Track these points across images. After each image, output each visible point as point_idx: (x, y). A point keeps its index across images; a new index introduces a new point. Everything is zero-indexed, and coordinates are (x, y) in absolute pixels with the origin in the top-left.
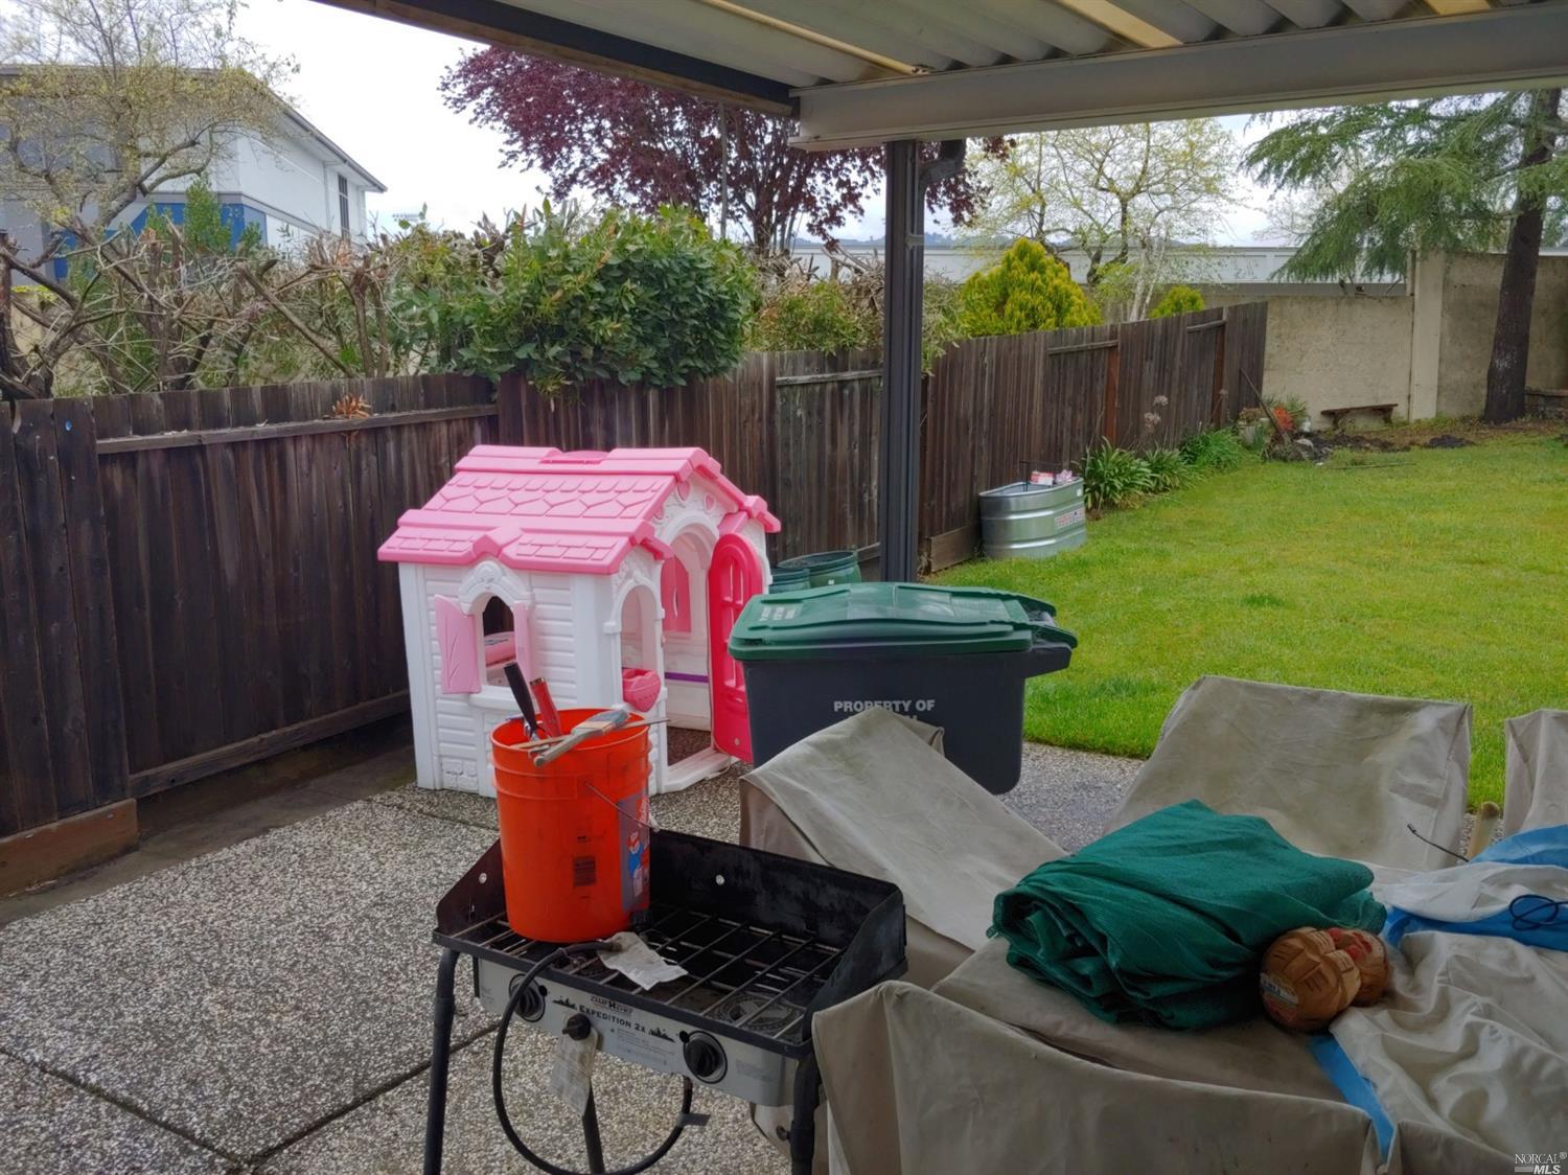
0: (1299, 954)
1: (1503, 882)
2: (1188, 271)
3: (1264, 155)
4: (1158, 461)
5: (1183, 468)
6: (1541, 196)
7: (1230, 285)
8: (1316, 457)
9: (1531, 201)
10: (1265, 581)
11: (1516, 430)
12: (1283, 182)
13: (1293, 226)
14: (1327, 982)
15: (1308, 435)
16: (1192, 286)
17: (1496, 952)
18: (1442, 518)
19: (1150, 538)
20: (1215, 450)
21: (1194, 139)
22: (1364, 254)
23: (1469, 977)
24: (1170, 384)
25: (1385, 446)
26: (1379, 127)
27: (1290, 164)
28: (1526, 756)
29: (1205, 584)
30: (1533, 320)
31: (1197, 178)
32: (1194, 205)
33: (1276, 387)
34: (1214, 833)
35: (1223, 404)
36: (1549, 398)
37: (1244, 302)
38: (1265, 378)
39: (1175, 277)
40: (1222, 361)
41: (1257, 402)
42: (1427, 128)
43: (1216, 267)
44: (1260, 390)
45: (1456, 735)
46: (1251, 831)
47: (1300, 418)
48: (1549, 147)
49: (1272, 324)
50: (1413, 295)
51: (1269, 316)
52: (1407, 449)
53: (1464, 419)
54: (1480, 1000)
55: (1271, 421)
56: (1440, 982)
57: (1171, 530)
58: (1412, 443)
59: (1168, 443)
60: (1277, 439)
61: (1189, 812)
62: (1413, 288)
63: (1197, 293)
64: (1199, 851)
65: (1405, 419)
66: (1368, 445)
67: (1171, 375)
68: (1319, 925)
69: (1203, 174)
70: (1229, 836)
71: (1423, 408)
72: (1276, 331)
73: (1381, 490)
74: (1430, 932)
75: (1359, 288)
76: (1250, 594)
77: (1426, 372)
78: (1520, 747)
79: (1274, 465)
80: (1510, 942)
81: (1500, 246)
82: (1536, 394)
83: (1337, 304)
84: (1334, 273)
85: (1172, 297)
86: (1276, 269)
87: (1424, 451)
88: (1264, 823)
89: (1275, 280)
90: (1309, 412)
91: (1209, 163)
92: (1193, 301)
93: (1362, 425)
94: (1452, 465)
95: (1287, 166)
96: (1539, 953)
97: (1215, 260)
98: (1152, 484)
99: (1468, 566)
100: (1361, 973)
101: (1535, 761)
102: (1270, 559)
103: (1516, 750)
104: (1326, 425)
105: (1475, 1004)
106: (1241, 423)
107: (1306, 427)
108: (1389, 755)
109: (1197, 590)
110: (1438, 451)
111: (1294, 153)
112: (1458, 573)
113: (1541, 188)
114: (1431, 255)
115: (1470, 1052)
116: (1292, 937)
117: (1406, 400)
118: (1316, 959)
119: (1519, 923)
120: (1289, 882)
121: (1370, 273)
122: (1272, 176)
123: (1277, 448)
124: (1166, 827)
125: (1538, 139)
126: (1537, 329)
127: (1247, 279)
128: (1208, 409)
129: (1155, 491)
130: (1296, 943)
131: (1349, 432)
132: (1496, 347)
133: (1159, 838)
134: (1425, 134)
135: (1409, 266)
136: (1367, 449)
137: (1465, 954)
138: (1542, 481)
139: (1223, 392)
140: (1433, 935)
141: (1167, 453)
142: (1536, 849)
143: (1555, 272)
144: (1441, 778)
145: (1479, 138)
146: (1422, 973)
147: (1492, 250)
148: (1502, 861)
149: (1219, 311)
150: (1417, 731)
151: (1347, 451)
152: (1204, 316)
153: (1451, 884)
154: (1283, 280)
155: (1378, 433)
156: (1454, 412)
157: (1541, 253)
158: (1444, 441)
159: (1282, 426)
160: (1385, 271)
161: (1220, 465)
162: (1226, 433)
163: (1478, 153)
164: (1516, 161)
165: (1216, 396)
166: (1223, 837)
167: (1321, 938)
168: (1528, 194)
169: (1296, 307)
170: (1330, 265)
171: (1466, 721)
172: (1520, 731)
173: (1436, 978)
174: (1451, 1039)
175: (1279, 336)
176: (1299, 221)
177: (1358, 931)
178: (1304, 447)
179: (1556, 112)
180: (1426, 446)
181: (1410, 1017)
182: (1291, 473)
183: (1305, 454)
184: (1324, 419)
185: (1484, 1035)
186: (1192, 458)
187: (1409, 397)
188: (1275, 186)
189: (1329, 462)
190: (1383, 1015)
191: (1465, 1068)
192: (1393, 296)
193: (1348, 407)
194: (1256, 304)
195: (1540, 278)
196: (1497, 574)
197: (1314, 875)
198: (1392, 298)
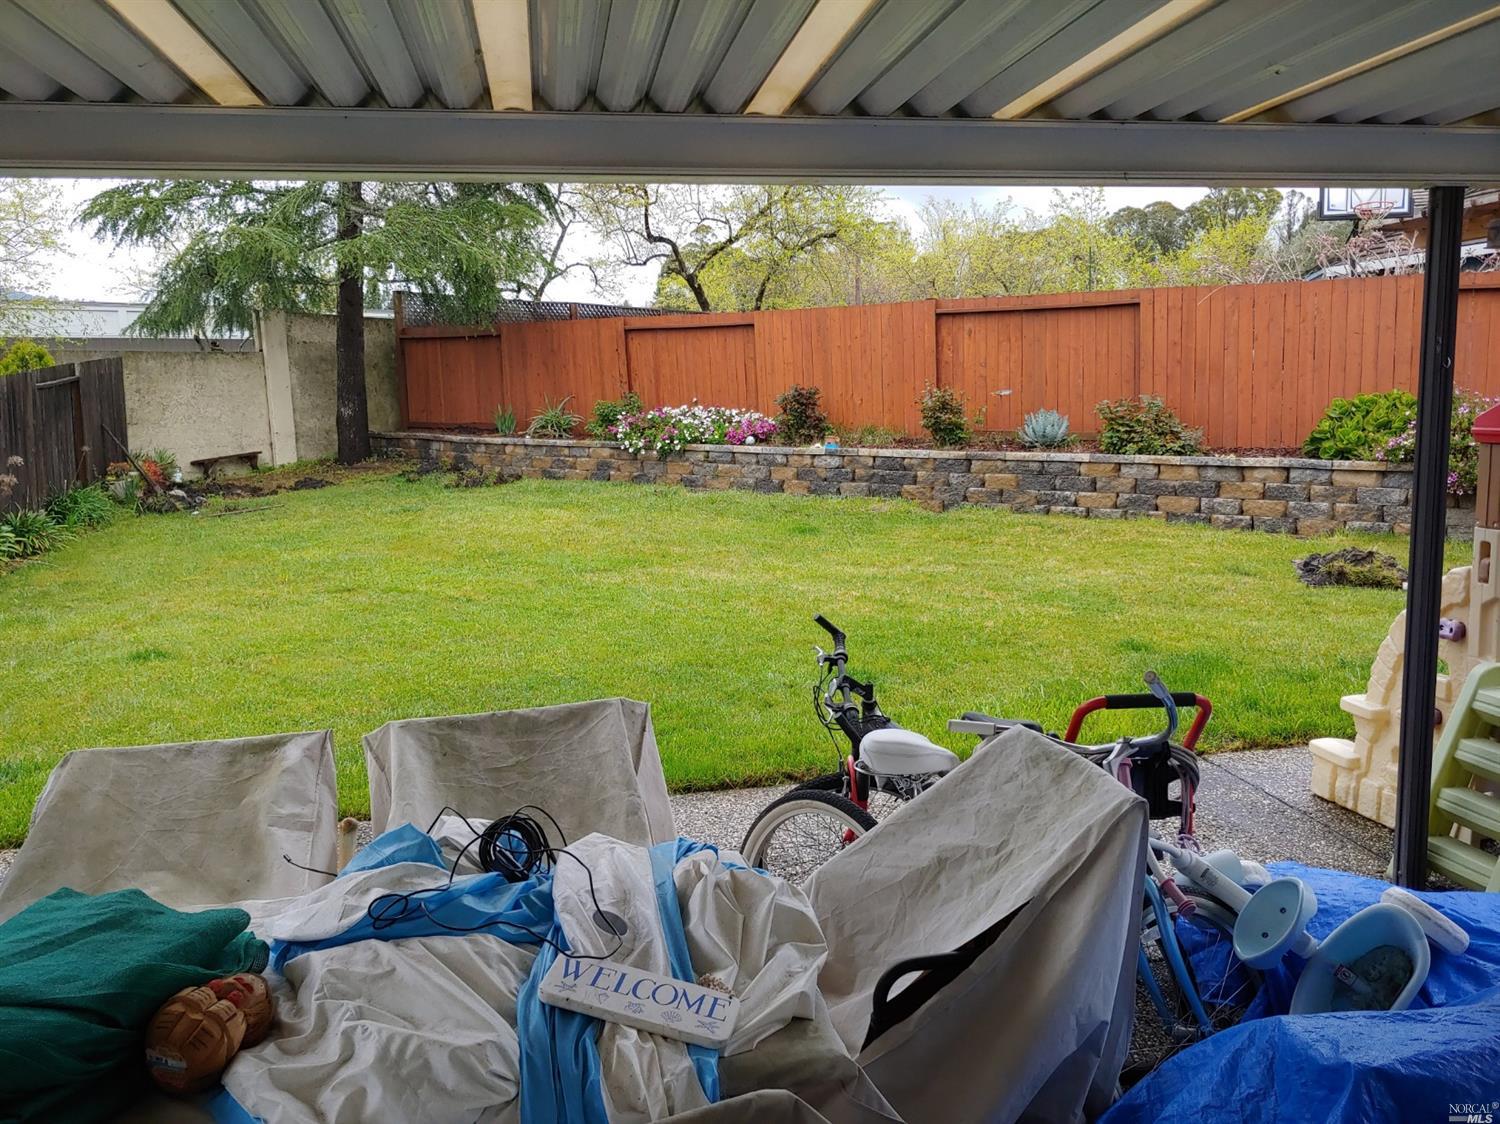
0: (181, 1017)
1: (362, 889)
2: (30, 326)
3: (97, 213)
4: (22, 524)
5: (52, 528)
6: (356, 266)
7: (79, 340)
8: (191, 507)
9: (349, 271)
10: (151, 636)
11: (366, 469)
12: (121, 240)
13: (141, 283)
14: (212, 1036)
15: (180, 486)
16: (38, 340)
17: (362, 956)
18: (312, 554)
19: (21, 606)
20: (84, 508)
21: (22, 191)
22: (212, 311)
23: (342, 986)
24: (25, 444)
25: (255, 492)
26: (208, 195)
27: (126, 224)
28: (382, 767)
29: (87, 647)
30: (366, 374)
31: (32, 231)
32: (29, 258)
33: (141, 440)
34: (84, 919)
35: (88, 460)
36: (390, 440)
37: (96, 358)
38: (130, 431)
39: (16, 333)
40: (81, 419)
41: (125, 457)
42: (253, 200)
43: (62, 323)
44: (126, 446)
45: (321, 760)
46: (124, 906)
47: (170, 470)
48: (358, 224)
49: (129, 379)
50: (261, 350)
51: (125, 372)
52: (275, 492)
53: (322, 462)
54: (350, 1005)
55: (141, 474)
56: (317, 999)
57: (45, 594)
58: (279, 487)
59: (31, 504)
60: (150, 491)
61: (56, 903)
62: (261, 345)
63: (44, 349)
64: (69, 943)
65: (270, 465)
66: (239, 491)
67: (25, 432)
68: (199, 982)
69: (38, 227)
70: (104, 917)
71: (284, 454)
72: (134, 386)
73: (255, 533)
74: (306, 954)
75: (214, 343)
76: (135, 650)
77: (283, 419)
78: (377, 758)
79: (149, 519)
80: (373, 942)
81: (330, 308)
82: (378, 437)
83: (193, 359)
84: (186, 330)
85: (16, 353)
86: (126, 325)
87: (291, 493)
88: (139, 894)
89: (128, 335)
90: (178, 463)
91: (43, 216)
92: (41, 357)
93: (232, 472)
94: (316, 505)
95: (123, 225)
96: (398, 945)
97: (58, 315)
98: (19, 549)
99: (339, 595)
100: (245, 1016)
101: (389, 768)
102: (153, 612)
103: (374, 761)
104: (196, 475)
105: (348, 1010)
106: (109, 478)
107: (178, 478)
108: (263, 792)
109: (77, 653)
110: (303, 492)
111: (128, 213)
112: (330, 603)
113: (355, 259)
114: (272, 314)
115: (346, 1058)
116: (174, 1002)
117: (269, 447)
118: (198, 1017)
119: (378, 924)
120: (166, 947)
121: (220, 331)
122: (109, 234)
123: (150, 500)
124: (31, 926)
125: (348, 216)
126: (371, 379)
127: (97, 334)
128: (71, 468)
129: (24, 555)
130: (178, 1008)
131: (220, 480)
132: (340, 397)
133: (23, 940)
134: (252, 205)
135: (255, 324)
136: (239, 495)
137: (335, 966)
138: (391, 512)
139: (86, 448)
140: (308, 958)
141: (31, 515)
142: (388, 851)
143: (379, 331)
144: (314, 803)
145: (298, 213)
146: (303, 994)
147: (324, 311)
148: (364, 869)
149: (71, 367)
150: (286, 764)
151: (220, 499)
152: (54, 372)
153: (324, 902)
154: (136, 335)
155: (247, 479)
156: (312, 456)
157: (365, 315)
158: (307, 484)
159: (152, 478)
160: (234, 329)
161: (93, 522)
162: (95, 490)
163: (300, 226)
164: (333, 235)
165: (78, 452)
166: (94, 921)
167: (202, 994)
168: (345, 265)
169: (151, 363)
170: (180, 322)
171: (329, 745)
172: (375, 745)
173: (314, 997)
174: (332, 1049)
175: (138, 391)
176: (146, 278)
177: (239, 975)
178: (178, 498)
179: (360, 194)
180: (292, 489)
181: (293, 1042)
182: (167, 524)
183: (178, 505)
184: (195, 469)
185: (358, 1036)
186: (61, 517)
187: (271, 444)
188: (114, 245)
189: (204, 510)
190: (270, 1050)
191: (345, 1073)
192: (244, 352)
193: (216, 456)
194: (109, 360)
195: (367, 336)
196: (363, 599)
197: (191, 933)
198: (243, 353)
